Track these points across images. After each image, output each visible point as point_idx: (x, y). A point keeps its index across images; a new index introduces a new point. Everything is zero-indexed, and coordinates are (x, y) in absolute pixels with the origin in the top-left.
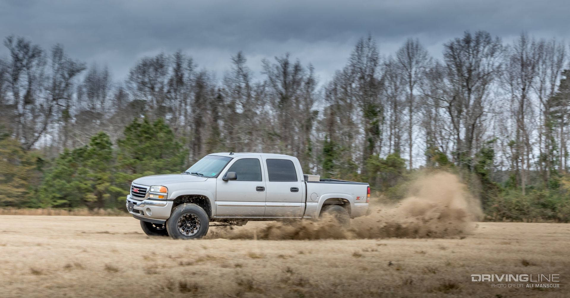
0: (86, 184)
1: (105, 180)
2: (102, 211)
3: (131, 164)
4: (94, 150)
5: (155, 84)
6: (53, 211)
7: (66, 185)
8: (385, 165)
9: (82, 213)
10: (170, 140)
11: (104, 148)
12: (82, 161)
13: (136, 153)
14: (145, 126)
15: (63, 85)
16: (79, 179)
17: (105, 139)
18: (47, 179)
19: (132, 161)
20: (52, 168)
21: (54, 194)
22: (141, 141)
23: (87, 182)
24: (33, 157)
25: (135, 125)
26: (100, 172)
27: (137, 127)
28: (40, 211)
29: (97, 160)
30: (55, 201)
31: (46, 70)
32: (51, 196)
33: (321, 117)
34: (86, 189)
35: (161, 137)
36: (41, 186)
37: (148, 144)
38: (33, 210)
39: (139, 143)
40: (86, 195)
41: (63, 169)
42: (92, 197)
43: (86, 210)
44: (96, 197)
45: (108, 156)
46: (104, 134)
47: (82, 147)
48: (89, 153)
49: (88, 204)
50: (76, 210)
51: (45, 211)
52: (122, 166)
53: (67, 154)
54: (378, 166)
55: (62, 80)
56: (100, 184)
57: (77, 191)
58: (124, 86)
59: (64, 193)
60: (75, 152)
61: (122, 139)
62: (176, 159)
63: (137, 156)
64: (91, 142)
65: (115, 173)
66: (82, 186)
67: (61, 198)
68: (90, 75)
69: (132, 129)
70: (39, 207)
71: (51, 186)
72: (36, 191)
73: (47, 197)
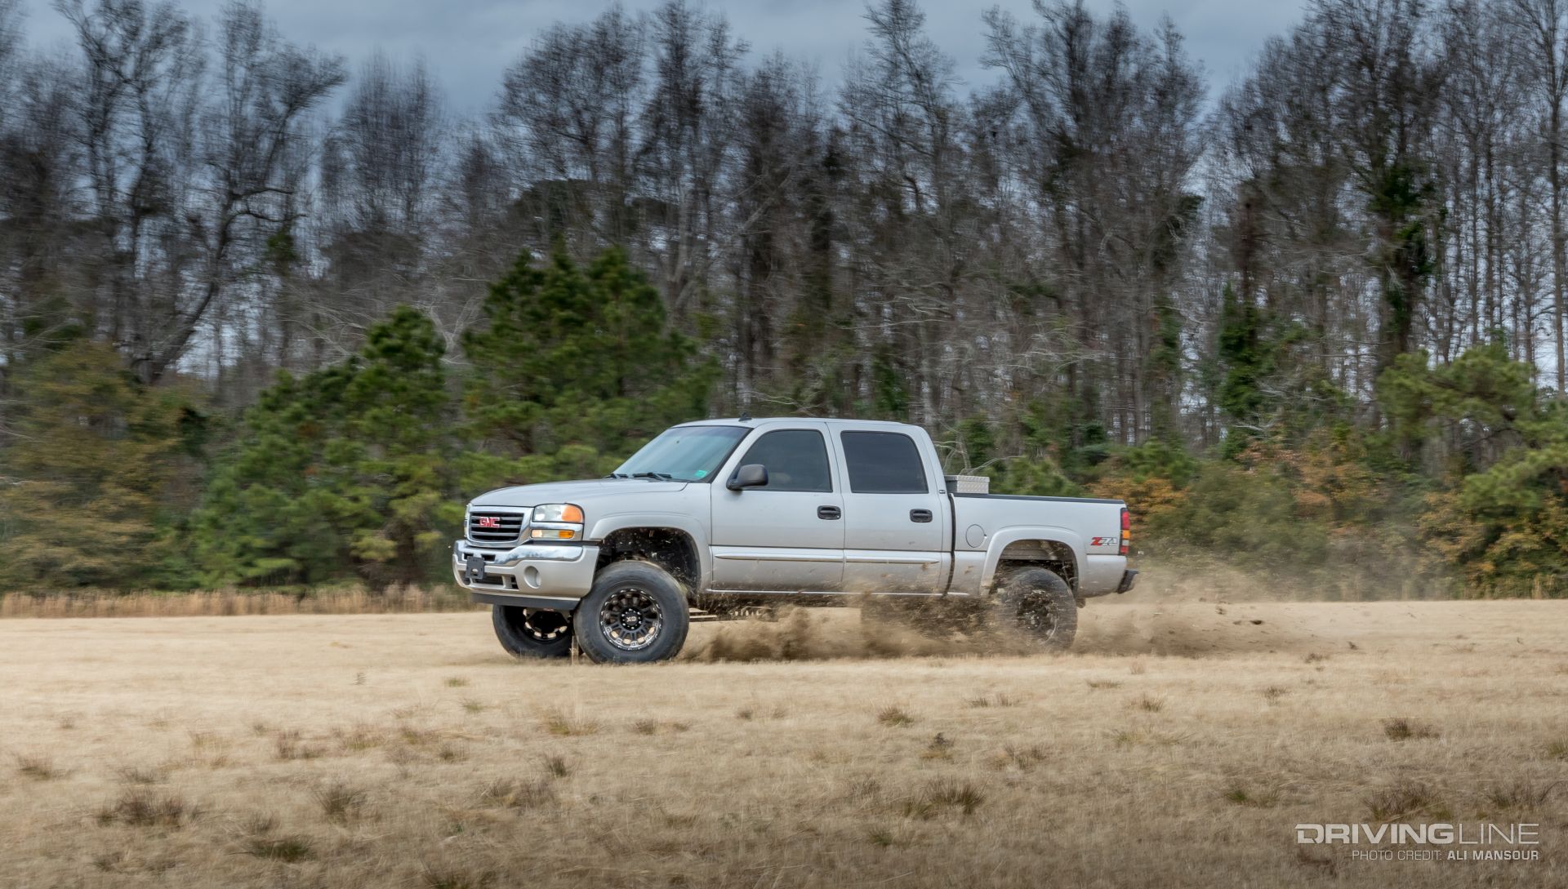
0: (355, 499)
1: (421, 483)
2: (414, 592)
3: (513, 420)
4: (380, 373)
5: (595, 121)
6: (240, 600)
7: (286, 504)
8: (1450, 391)
9: (344, 602)
10: (651, 325)
11: (416, 367)
12: (339, 415)
13: (530, 380)
14: (557, 279)
15: (265, 144)
16: (331, 480)
17: (417, 332)
18: (218, 483)
19: (516, 407)
20: (238, 442)
21: (245, 539)
22: (545, 336)
23: (359, 491)
24: (166, 405)
25: (524, 279)
26: (403, 453)
27: (531, 283)
28: (196, 599)
29: (390, 410)
30: (249, 564)
31: (203, 91)
32: (234, 546)
33: (1211, 216)
34: (356, 516)
35: (618, 319)
36: (197, 511)
37: (569, 345)
38: (173, 597)
39: (537, 342)
40: (358, 539)
41: (273, 445)
42: (377, 544)
43: (357, 592)
44: (390, 543)
45: (431, 395)
46: (416, 316)
47: (338, 364)
48: (362, 386)
49: (366, 569)
50: (322, 592)
51: (216, 599)
52: (480, 427)
53: (287, 392)
54: (1422, 394)
55: (265, 123)
56: (403, 496)
57: (324, 525)
58: (486, 135)
59: (279, 531)
60: (312, 383)
61: (478, 332)
62: (672, 394)
63: (534, 389)
64: (369, 346)
65: (458, 454)
66: (343, 504)
67: (270, 552)
68: (364, 100)
69: (512, 293)
70: (196, 586)
71: (233, 509)
72: (184, 528)
73: (220, 547)
